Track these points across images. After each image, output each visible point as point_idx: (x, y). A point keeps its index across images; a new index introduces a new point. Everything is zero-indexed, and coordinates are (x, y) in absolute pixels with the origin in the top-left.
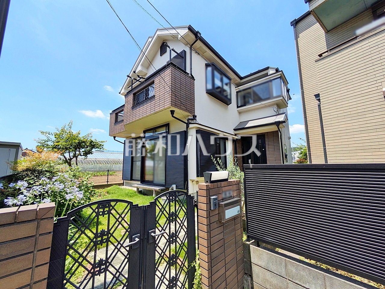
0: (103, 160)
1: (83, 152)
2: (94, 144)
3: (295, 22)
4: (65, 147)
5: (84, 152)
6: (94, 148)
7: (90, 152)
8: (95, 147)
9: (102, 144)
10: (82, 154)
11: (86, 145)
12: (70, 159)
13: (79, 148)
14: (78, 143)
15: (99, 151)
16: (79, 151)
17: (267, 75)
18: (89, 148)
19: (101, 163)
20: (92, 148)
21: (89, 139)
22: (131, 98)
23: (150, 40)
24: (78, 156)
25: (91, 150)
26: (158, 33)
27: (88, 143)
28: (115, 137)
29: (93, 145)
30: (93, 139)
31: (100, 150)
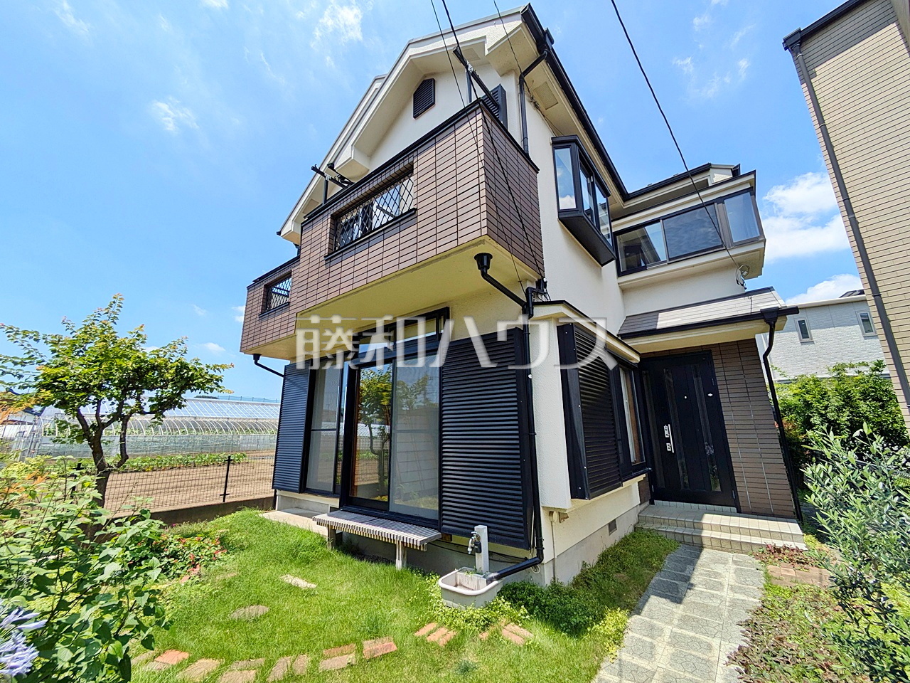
0: (215, 420)
1: (152, 401)
2: (190, 373)
3: (799, 36)
4: (83, 384)
5: (155, 402)
6: (190, 388)
7: (173, 402)
8: (194, 385)
9: (217, 374)
10: (147, 409)
11: (162, 376)
12: (100, 427)
13: (140, 390)
14: (134, 370)
15: (206, 397)
16: (138, 399)
17: (705, 186)
18: (170, 389)
19: (207, 430)
20: (183, 389)
21: (174, 359)
22: (324, 228)
23: (378, 85)
24: (131, 413)
25: (179, 395)
26: (412, 51)
27: (171, 371)
28: (257, 357)
29: (186, 379)
30: (187, 359)
31: (210, 395)
